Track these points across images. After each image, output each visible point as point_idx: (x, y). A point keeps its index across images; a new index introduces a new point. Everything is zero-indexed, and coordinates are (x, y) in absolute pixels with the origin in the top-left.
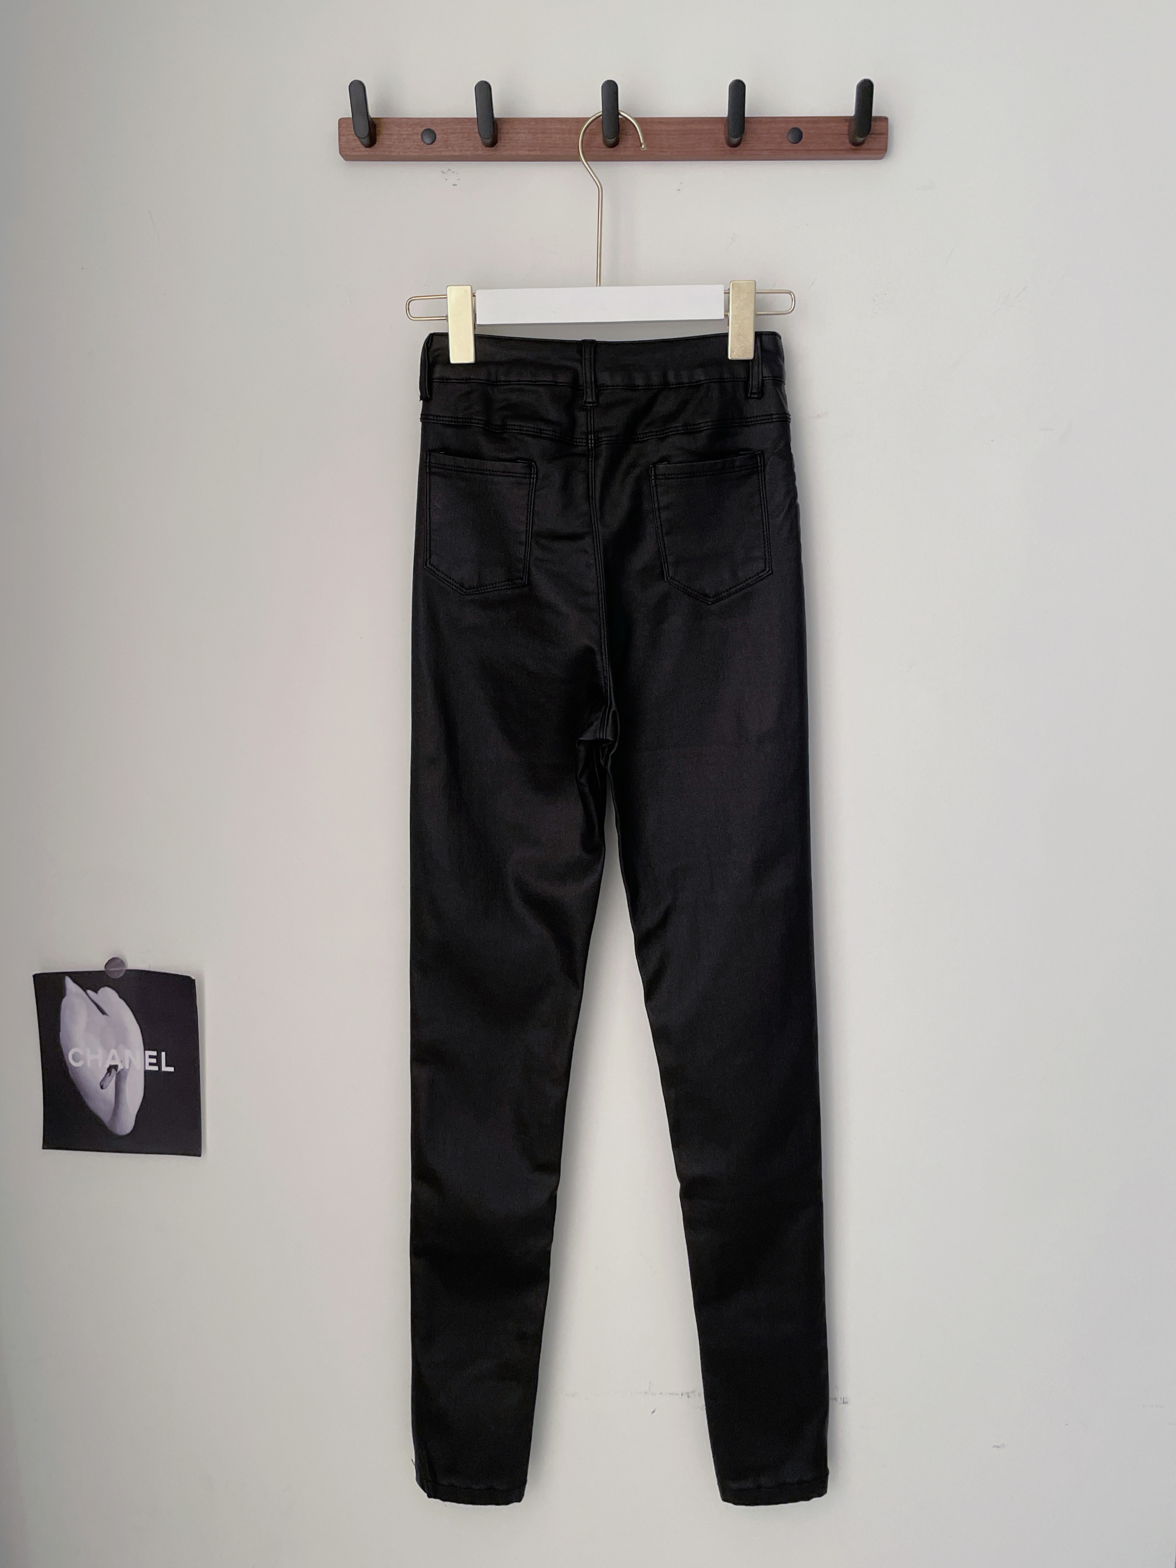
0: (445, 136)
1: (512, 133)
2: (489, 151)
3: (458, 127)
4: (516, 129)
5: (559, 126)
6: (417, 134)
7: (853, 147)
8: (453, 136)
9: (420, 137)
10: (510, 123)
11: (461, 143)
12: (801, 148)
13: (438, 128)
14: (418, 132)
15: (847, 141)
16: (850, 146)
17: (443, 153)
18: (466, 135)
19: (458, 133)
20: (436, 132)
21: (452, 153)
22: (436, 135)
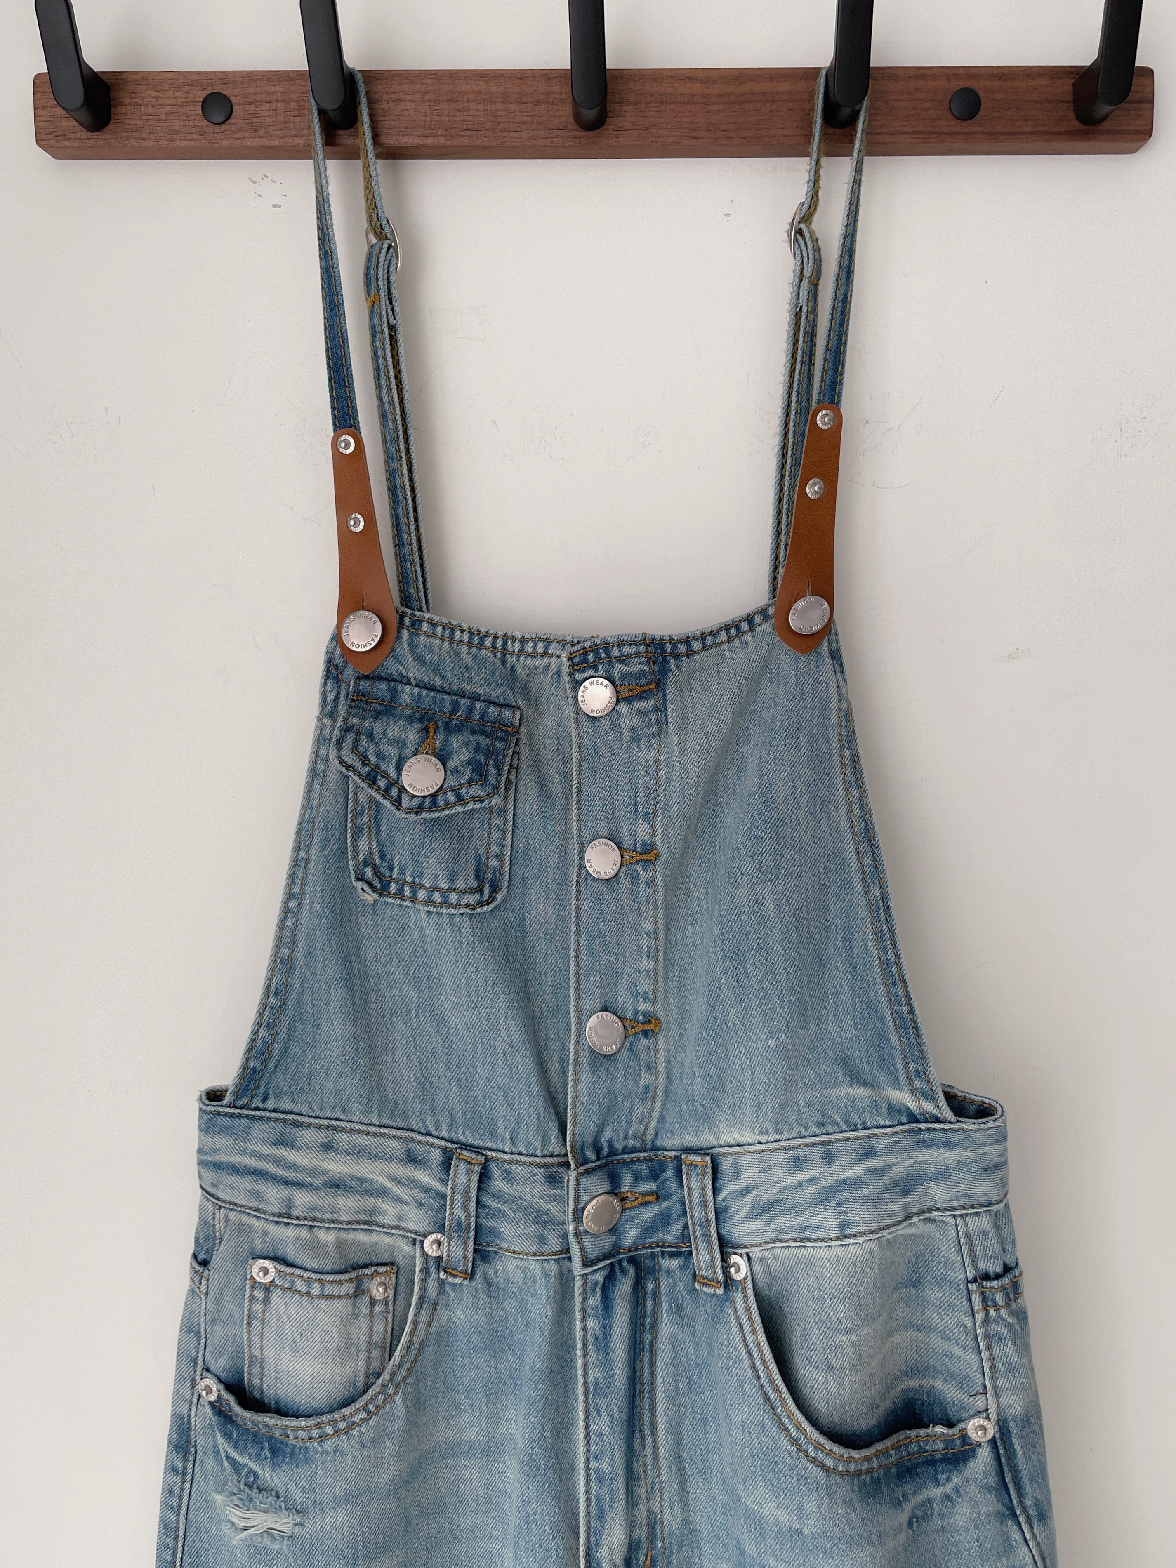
0: (252, 108)
1: (388, 102)
3: (278, 88)
4: (394, 93)
5: (482, 86)
6: (194, 103)
7: (1084, 127)
8: (268, 106)
9: (199, 111)
10: (383, 82)
11: (285, 122)
12: (979, 129)
13: (236, 92)
14: (198, 99)
15: (1071, 114)
16: (1076, 125)
17: (248, 142)
18: (293, 105)
19: (277, 101)
20: (233, 100)
21: (265, 142)
22: (232, 104)
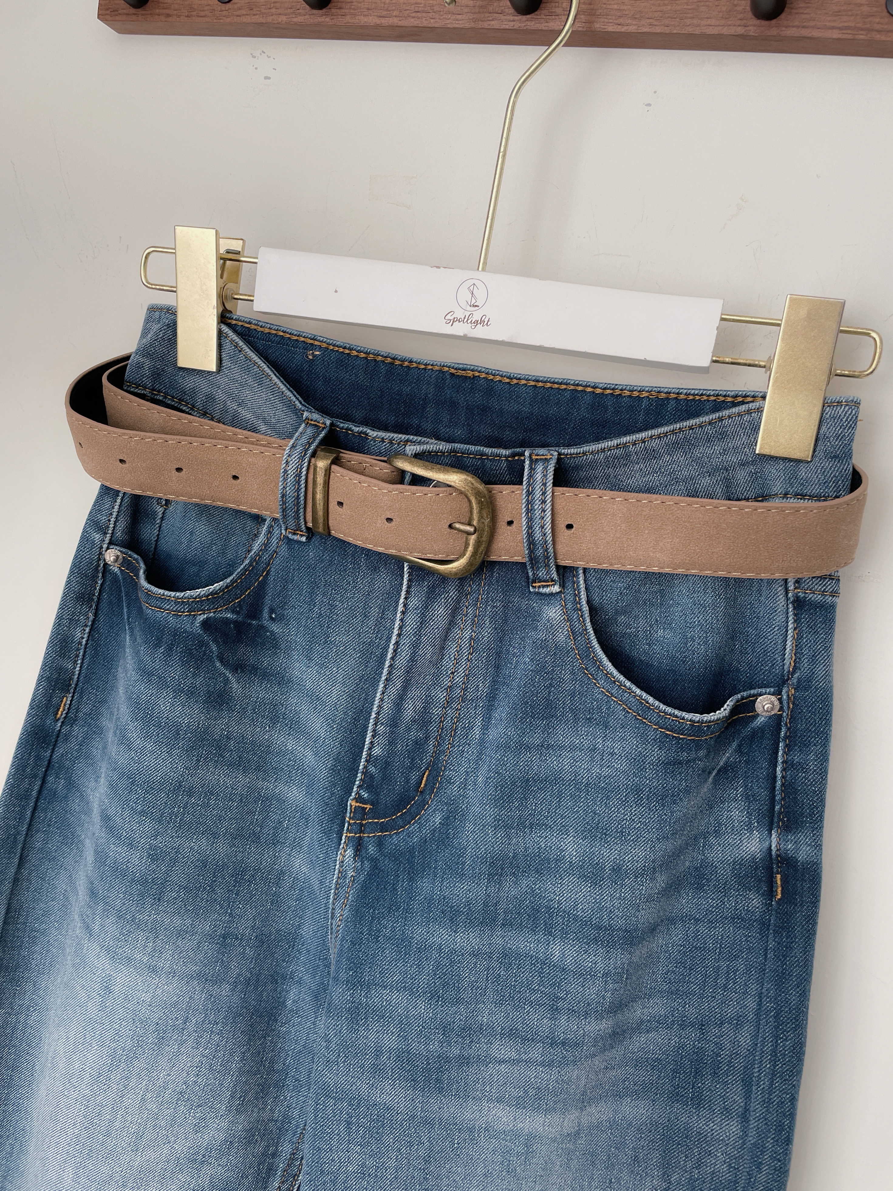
2: (318, 17)
17: (245, 19)
21: (259, 19)
